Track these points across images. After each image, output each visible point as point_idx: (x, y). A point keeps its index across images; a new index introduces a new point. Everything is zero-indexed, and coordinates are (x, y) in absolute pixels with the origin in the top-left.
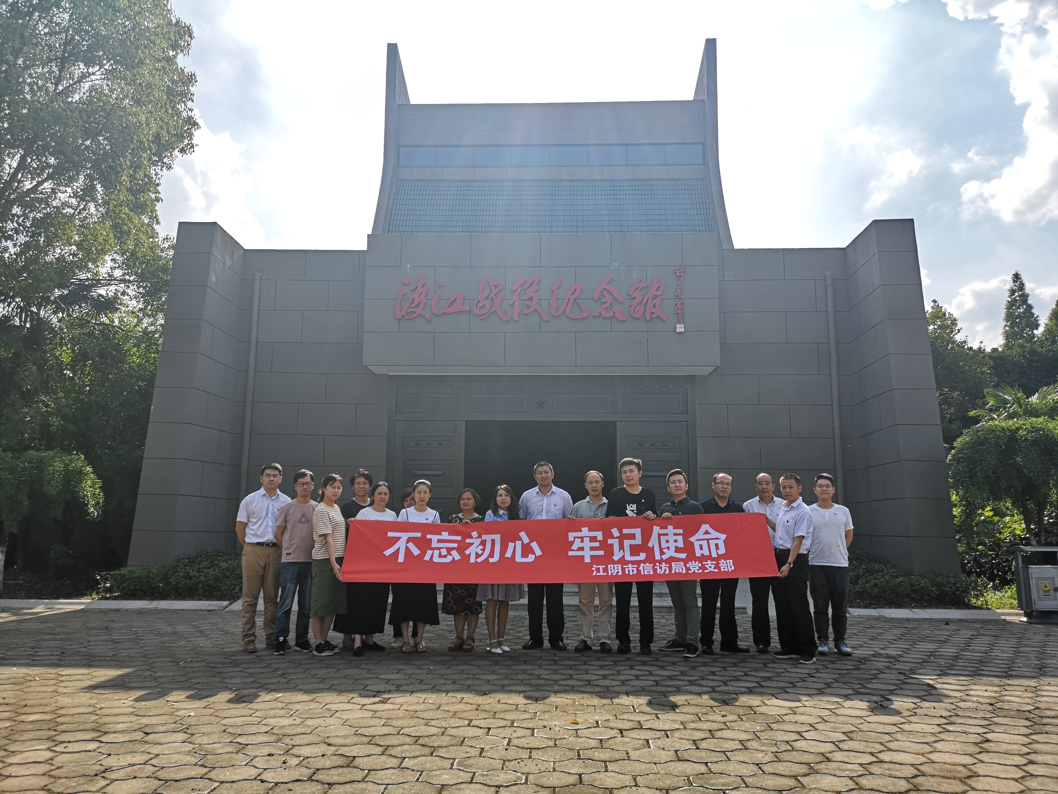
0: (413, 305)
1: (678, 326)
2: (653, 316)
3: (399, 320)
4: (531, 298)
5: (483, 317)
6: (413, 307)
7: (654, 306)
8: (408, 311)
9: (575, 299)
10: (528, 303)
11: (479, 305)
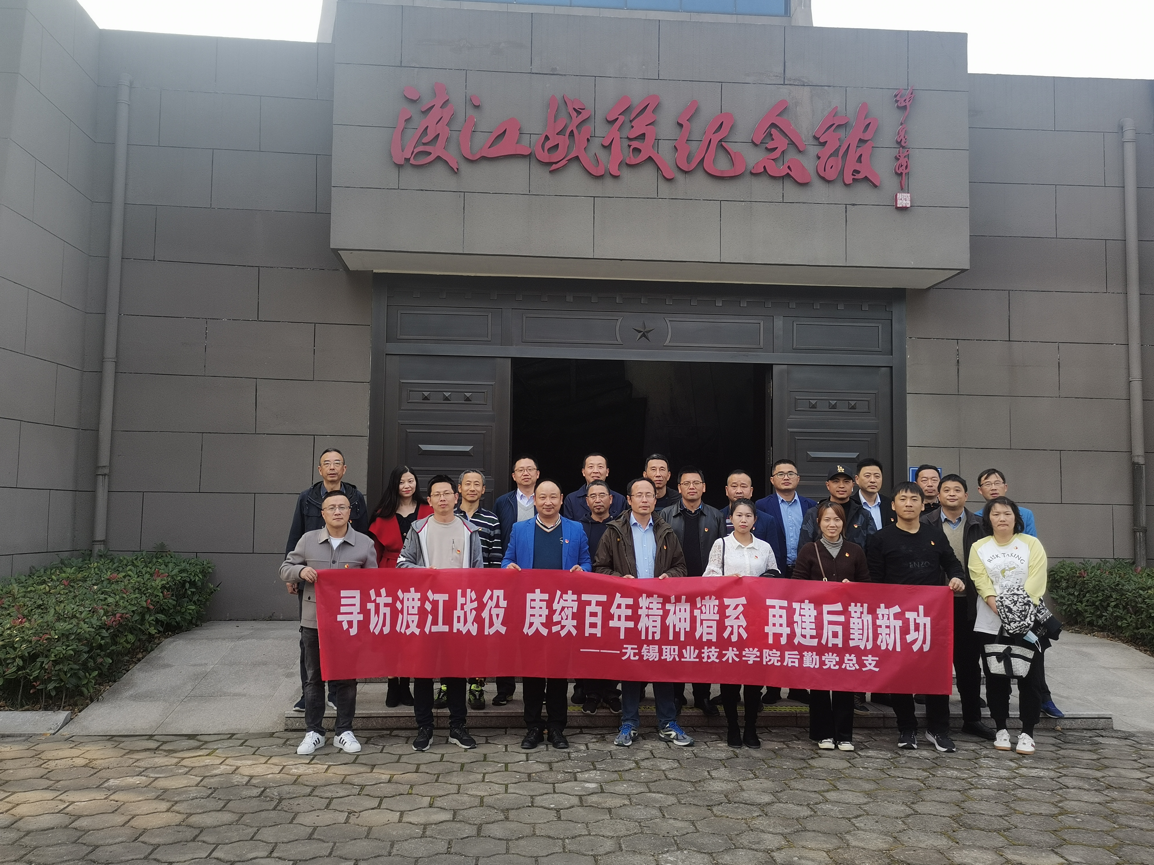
0: (425, 140)
1: (899, 196)
2: (858, 176)
3: (399, 166)
4: (642, 136)
5: (554, 167)
6: (424, 144)
7: (860, 159)
8: (416, 151)
9: (721, 141)
10: (635, 144)
11: (549, 144)
